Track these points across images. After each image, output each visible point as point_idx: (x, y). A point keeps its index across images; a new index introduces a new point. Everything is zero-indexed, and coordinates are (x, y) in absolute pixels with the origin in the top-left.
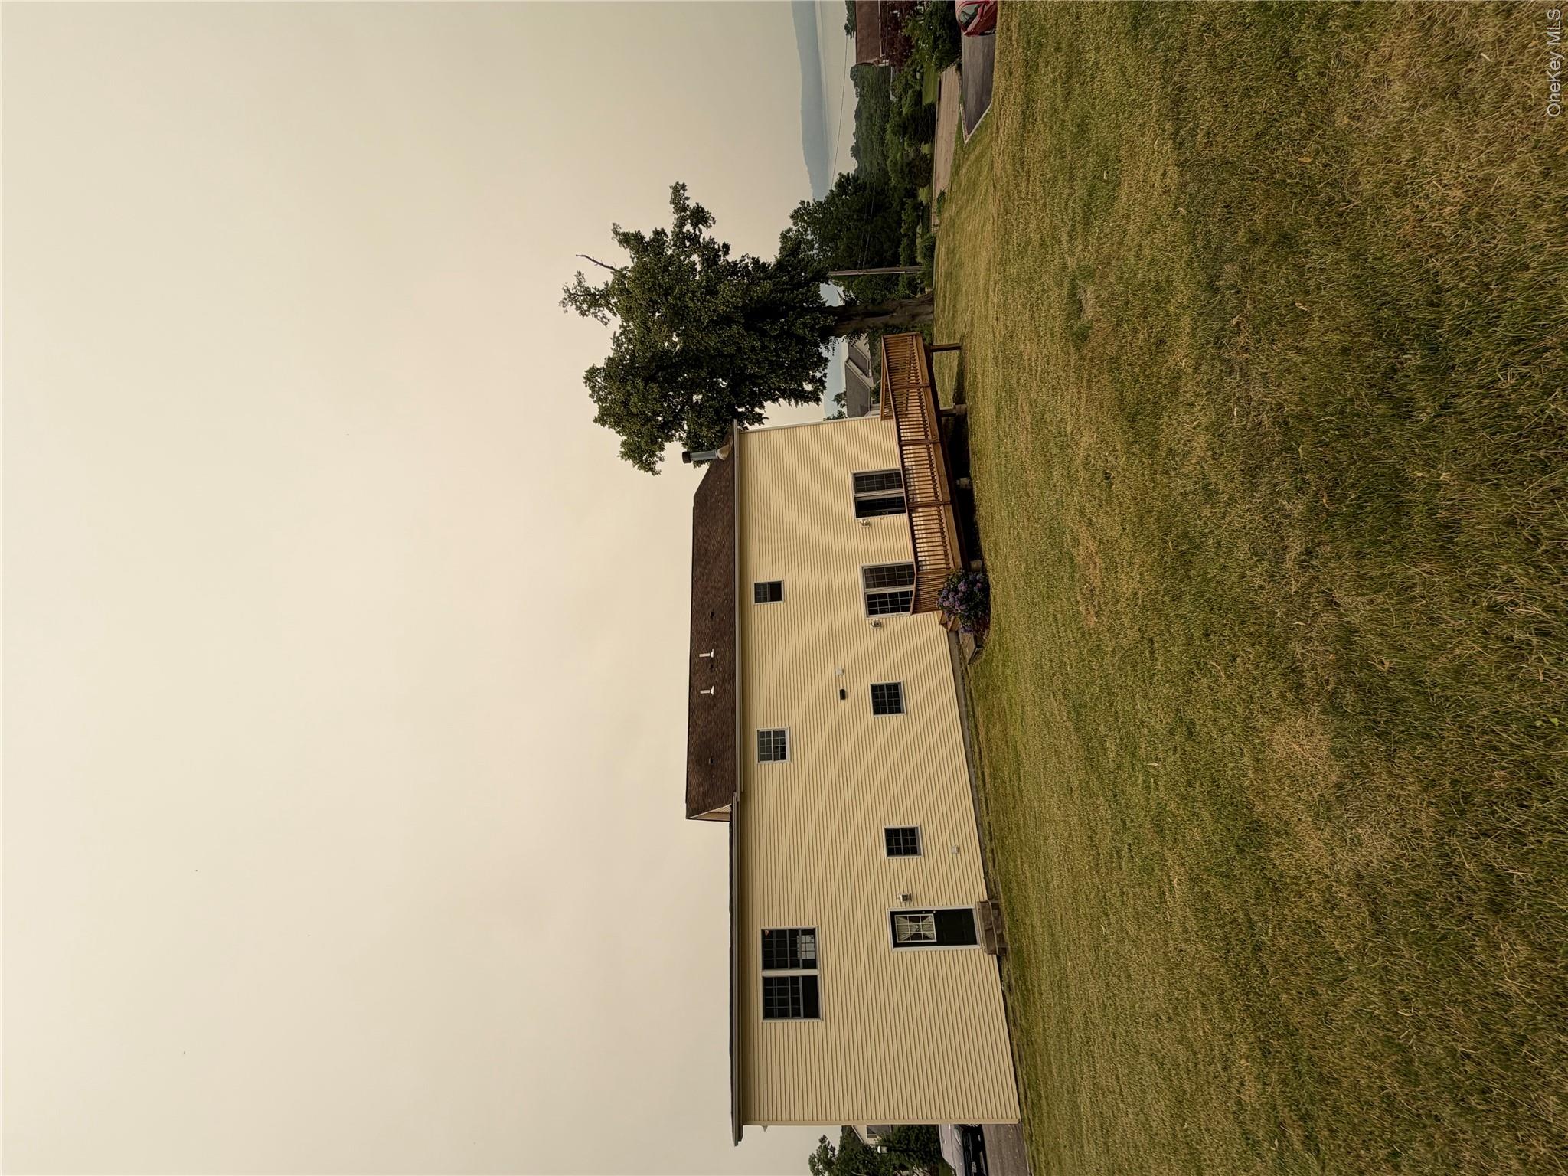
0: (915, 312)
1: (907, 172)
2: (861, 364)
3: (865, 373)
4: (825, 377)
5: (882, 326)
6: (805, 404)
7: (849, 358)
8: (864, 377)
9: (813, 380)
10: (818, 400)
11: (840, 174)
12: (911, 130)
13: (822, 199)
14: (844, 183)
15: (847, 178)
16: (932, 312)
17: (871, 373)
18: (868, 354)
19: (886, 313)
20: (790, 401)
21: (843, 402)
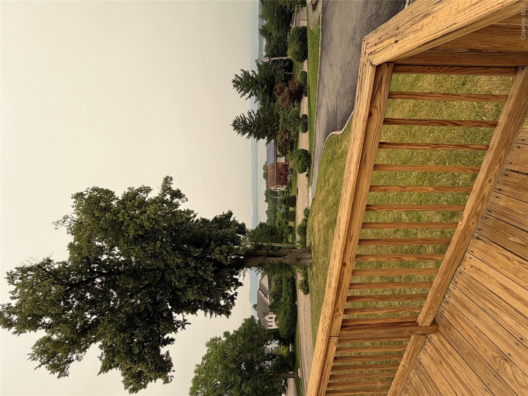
0: (299, 257)
1: (285, 215)
2: (264, 292)
3: (266, 296)
4: (236, 295)
5: (278, 263)
6: (218, 316)
7: (259, 289)
8: (265, 298)
9: (225, 296)
10: (228, 314)
11: (260, 222)
12: (287, 202)
13: (253, 229)
14: (262, 225)
15: (263, 224)
16: (311, 258)
17: (268, 297)
18: (268, 288)
19: (281, 256)
20: (206, 312)
21: (257, 308)
